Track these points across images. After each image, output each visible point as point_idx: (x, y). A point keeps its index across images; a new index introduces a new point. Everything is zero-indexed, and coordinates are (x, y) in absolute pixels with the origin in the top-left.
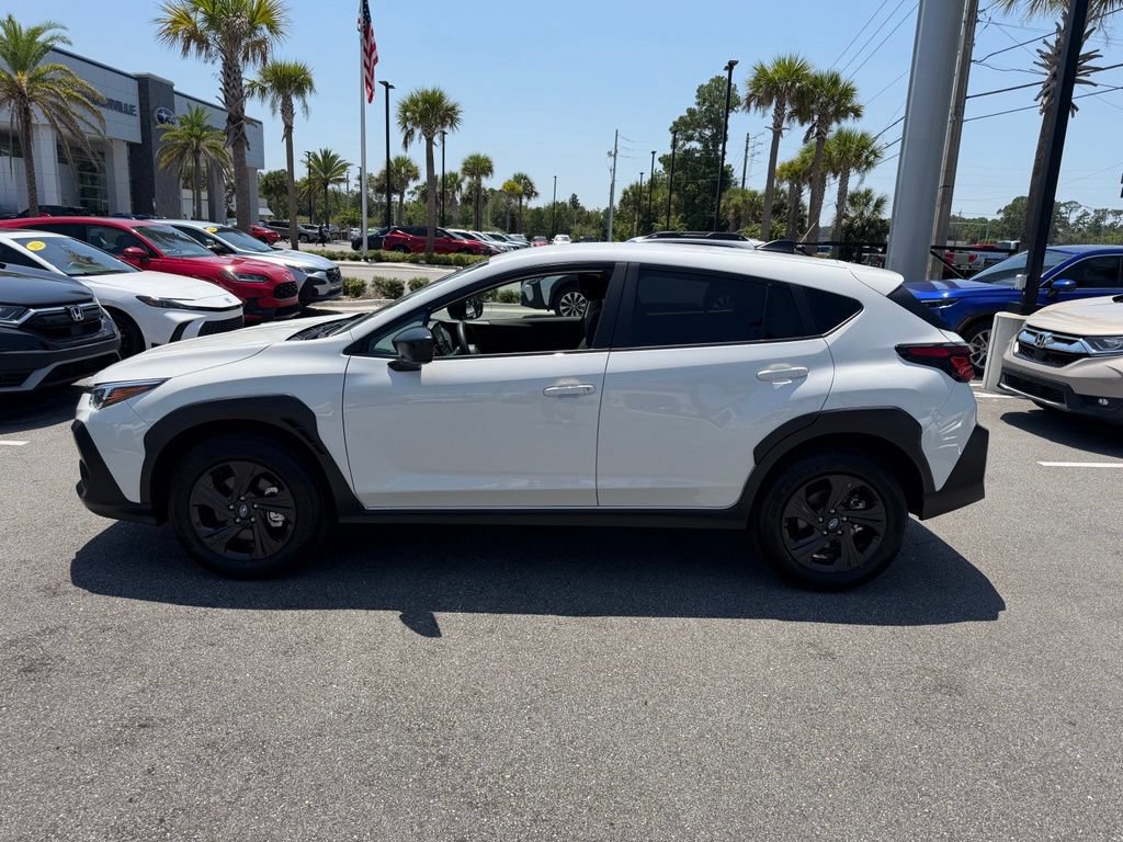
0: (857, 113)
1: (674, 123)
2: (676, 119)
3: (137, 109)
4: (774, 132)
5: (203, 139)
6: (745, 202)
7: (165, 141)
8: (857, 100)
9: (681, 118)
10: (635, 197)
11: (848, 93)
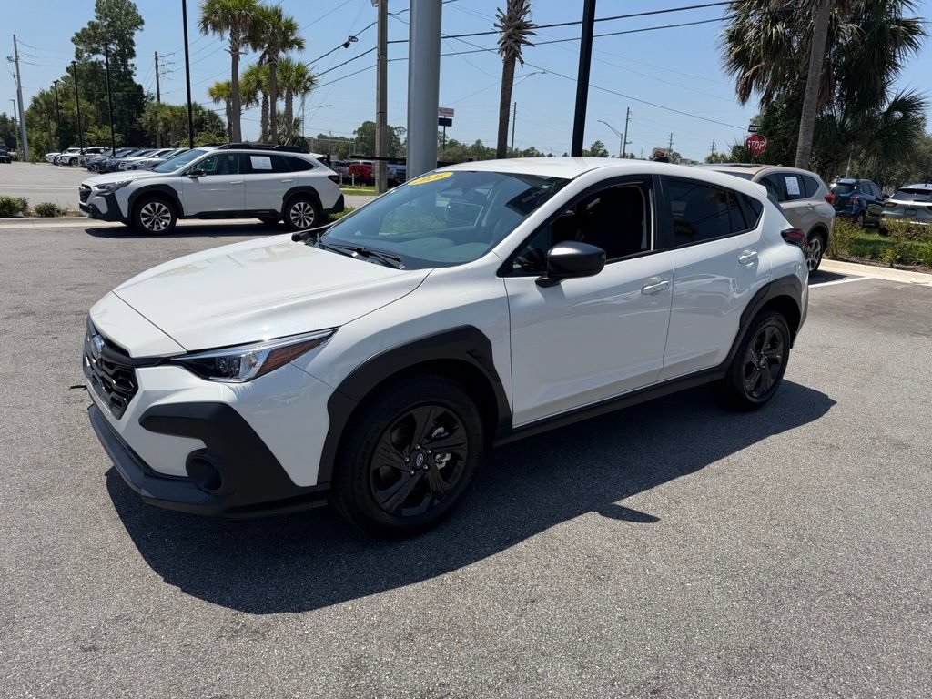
0: (300, 46)
1: (76, 34)
2: (79, 31)
4: (232, 55)
6: (174, 116)
8: (300, 34)
9: (84, 30)
10: (46, 107)
11: (291, 27)
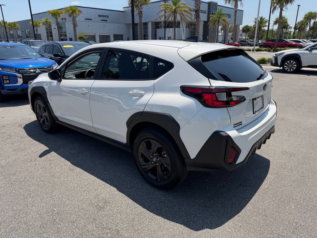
3: (207, 12)
5: (221, 18)
7: (211, 20)
